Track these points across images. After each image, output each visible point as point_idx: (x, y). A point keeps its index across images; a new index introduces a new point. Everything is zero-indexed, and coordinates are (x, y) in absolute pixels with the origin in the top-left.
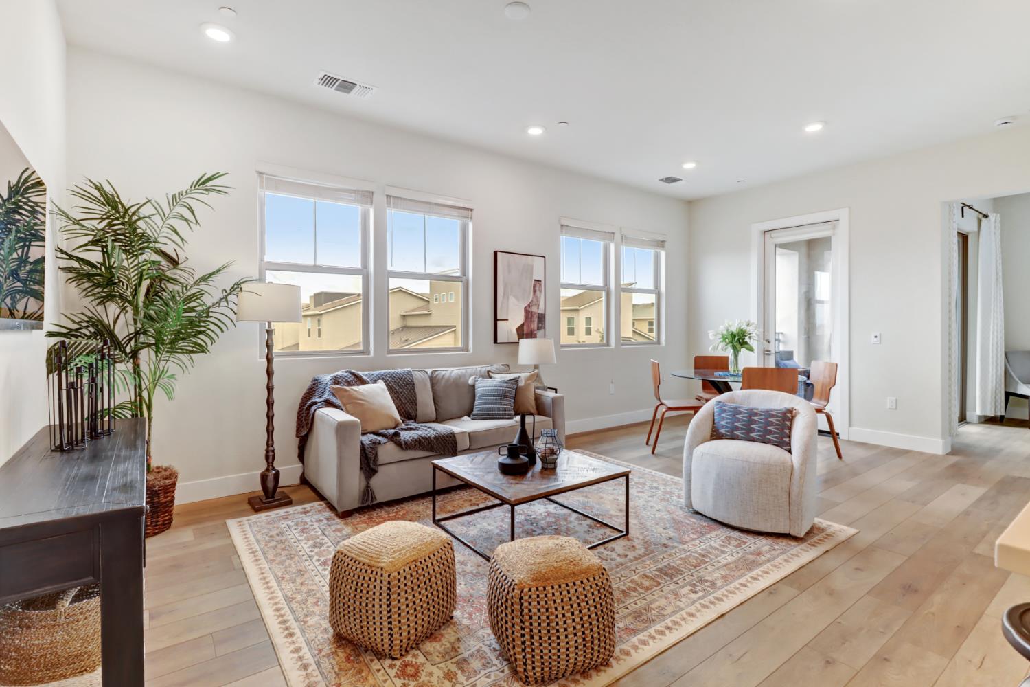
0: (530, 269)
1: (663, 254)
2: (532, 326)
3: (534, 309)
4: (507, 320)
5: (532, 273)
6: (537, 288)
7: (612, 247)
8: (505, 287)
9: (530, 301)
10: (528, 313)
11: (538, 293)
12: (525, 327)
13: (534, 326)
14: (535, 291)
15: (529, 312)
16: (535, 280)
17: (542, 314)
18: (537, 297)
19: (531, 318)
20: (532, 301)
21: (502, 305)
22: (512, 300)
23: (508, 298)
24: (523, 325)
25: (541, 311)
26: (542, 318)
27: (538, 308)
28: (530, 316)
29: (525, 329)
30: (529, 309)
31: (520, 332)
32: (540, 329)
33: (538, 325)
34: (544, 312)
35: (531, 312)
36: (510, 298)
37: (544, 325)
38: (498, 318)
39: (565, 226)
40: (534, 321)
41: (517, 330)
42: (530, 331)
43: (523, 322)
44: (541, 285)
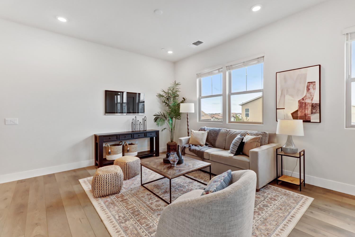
0: (305, 76)
2: (306, 112)
3: (308, 101)
4: (284, 109)
5: (305, 78)
6: (311, 87)
8: (282, 91)
9: (304, 96)
10: (302, 104)
11: (311, 90)
12: (299, 112)
13: (308, 111)
14: (308, 89)
15: (303, 103)
16: (308, 82)
17: (316, 104)
18: (311, 93)
19: (305, 106)
20: (306, 96)
21: (280, 101)
22: (288, 97)
24: (297, 111)
25: (316, 100)
26: (316, 107)
27: (312, 100)
28: (304, 105)
29: (299, 114)
30: (303, 101)
31: (295, 116)
32: (315, 113)
33: (312, 110)
34: (319, 103)
35: (305, 103)
36: (286, 96)
37: (318, 111)
38: (277, 108)
39: (350, 33)
40: (307, 109)
41: (292, 114)
42: (303, 114)
43: (297, 109)
44: (315, 85)
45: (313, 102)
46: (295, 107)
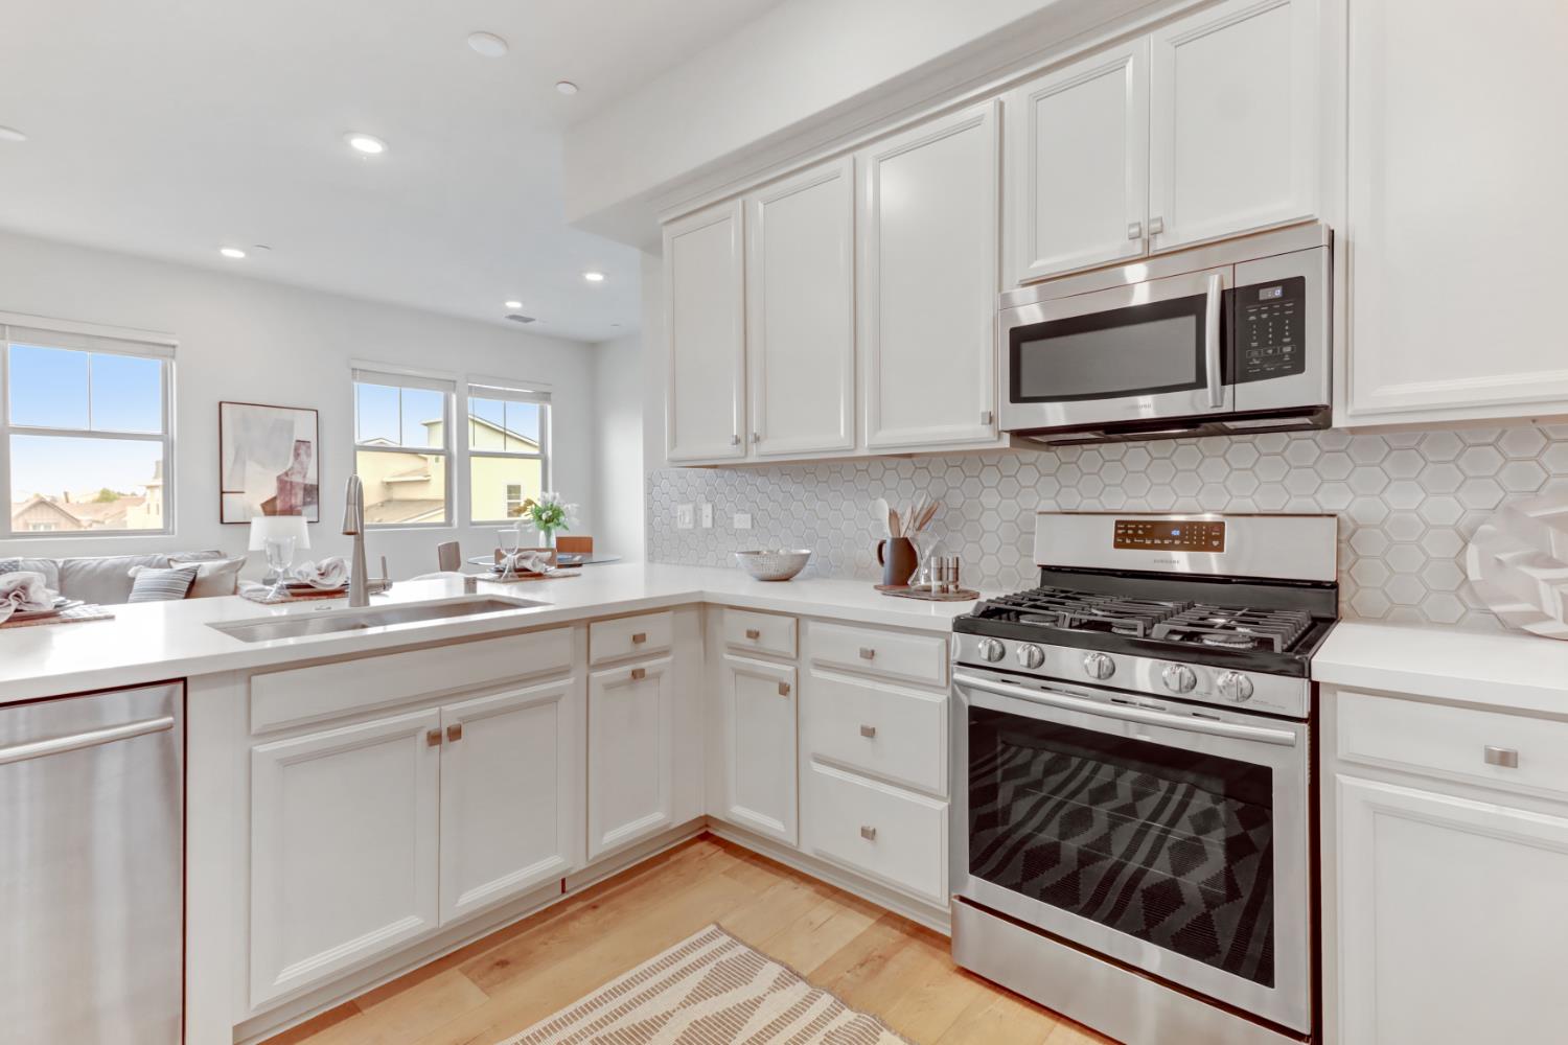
0: (291, 426)
1: (549, 408)
2: (293, 501)
3: (296, 479)
4: (243, 492)
5: (292, 431)
6: (302, 451)
7: (454, 398)
9: (288, 468)
10: (284, 485)
11: (303, 457)
12: (278, 501)
13: (298, 499)
14: (297, 455)
15: (287, 482)
16: (298, 441)
17: (311, 486)
18: (301, 463)
19: (291, 490)
20: (292, 468)
21: (232, 473)
22: (252, 468)
23: (244, 463)
24: (274, 499)
25: (311, 479)
26: (312, 492)
27: (304, 477)
28: (288, 487)
29: (279, 505)
30: (286, 479)
31: (270, 508)
32: (310, 503)
33: (304, 499)
34: (316, 483)
35: (291, 483)
36: (247, 463)
37: (316, 500)
38: (224, 490)
39: (360, 370)
40: (296, 495)
41: (264, 506)
42: (287, 506)
43: (273, 495)
44: (309, 447)
45: (306, 482)
46: (270, 491)
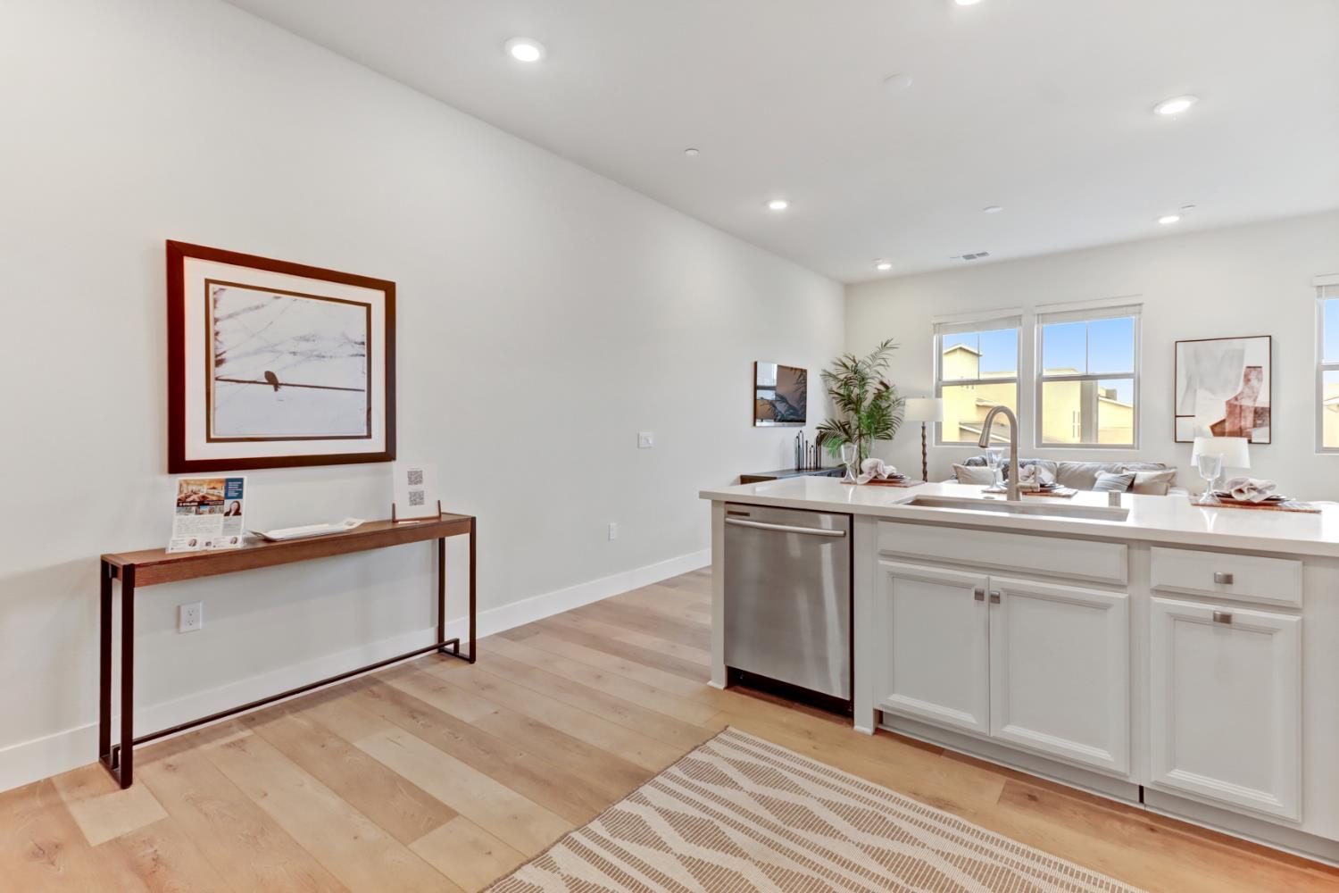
0: (1241, 354)
2: (1242, 423)
3: (1247, 403)
4: (1194, 416)
5: (1241, 358)
6: (1253, 376)
8: (1189, 380)
9: (1238, 393)
10: (1234, 408)
11: (1254, 382)
12: (1227, 424)
13: (1247, 421)
14: (1247, 380)
15: (1236, 406)
16: (1248, 367)
17: (1263, 408)
18: (1252, 388)
19: (1241, 413)
20: (1242, 393)
21: (1184, 400)
22: (1202, 394)
23: (1195, 391)
24: (1223, 421)
25: (1262, 401)
26: (1262, 415)
27: (1255, 400)
28: (1238, 410)
29: (1228, 427)
30: (1236, 403)
31: (1218, 430)
32: (1261, 425)
33: (1254, 421)
34: (1267, 406)
35: (1241, 406)
36: (1198, 391)
37: (1267, 422)
38: (1178, 414)
39: (1326, 286)
40: (1245, 417)
41: (1213, 427)
42: (1236, 428)
43: (1223, 418)
44: (1261, 372)
45: (1256, 405)
46: (1220, 414)
